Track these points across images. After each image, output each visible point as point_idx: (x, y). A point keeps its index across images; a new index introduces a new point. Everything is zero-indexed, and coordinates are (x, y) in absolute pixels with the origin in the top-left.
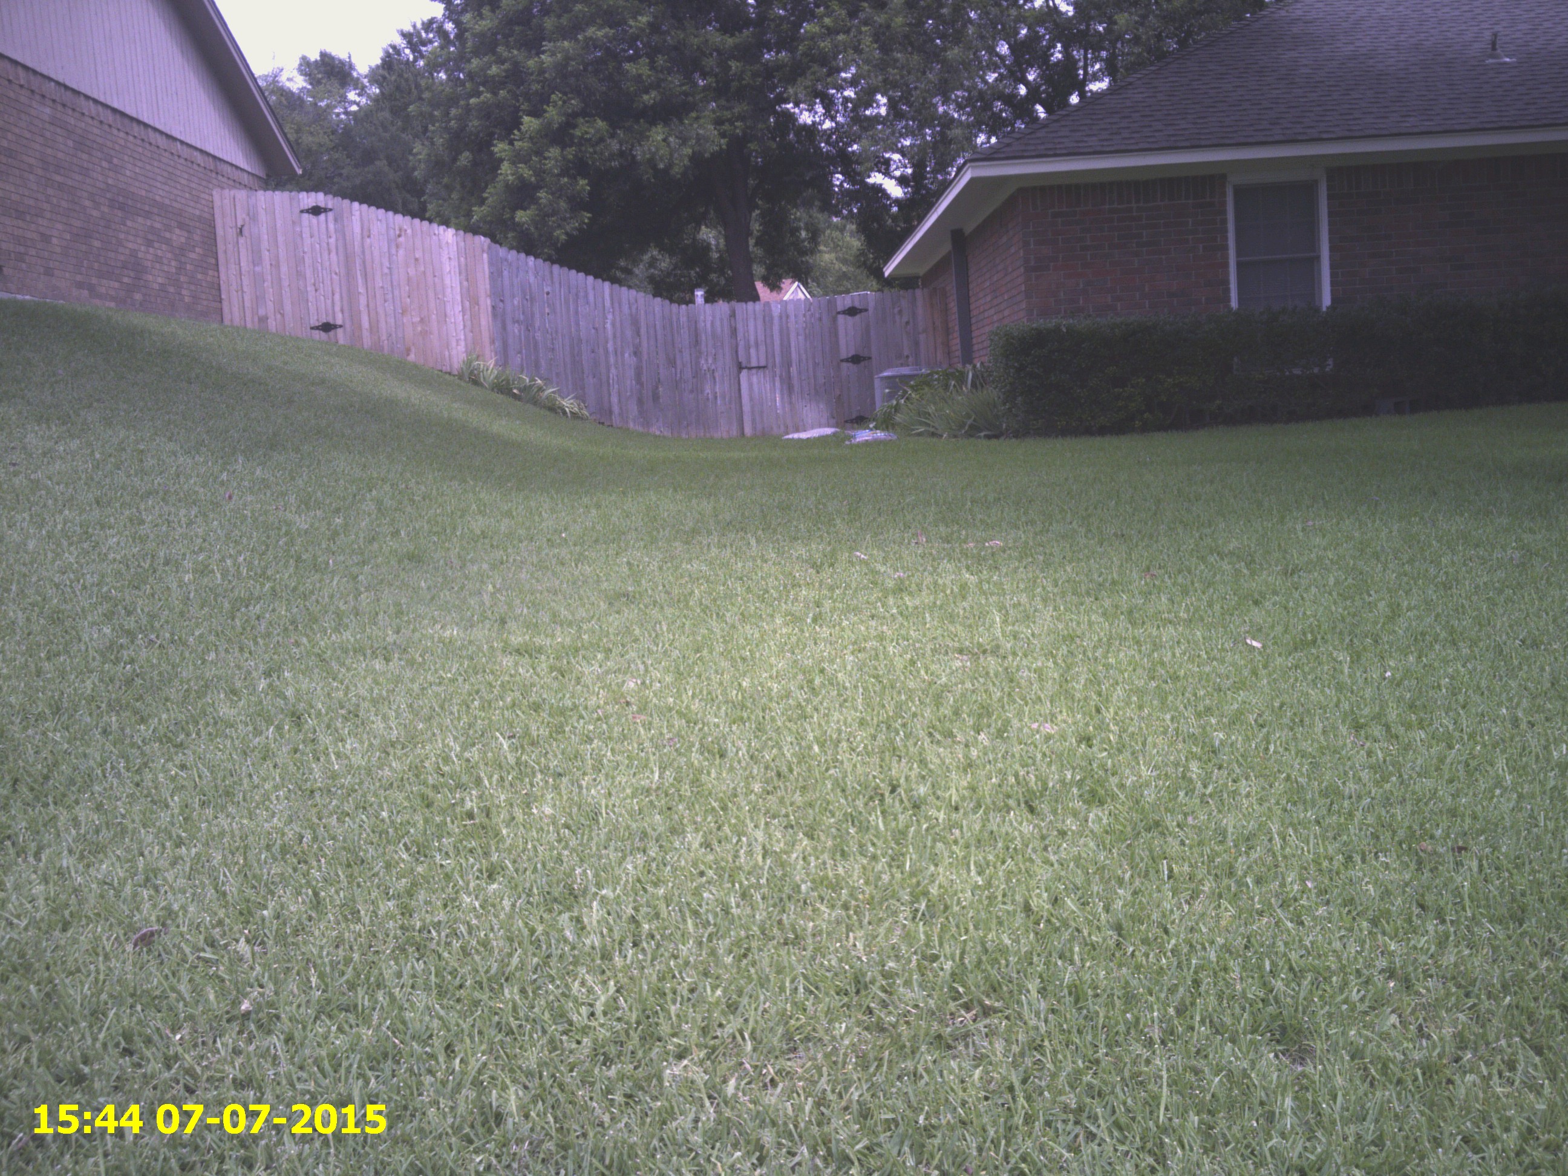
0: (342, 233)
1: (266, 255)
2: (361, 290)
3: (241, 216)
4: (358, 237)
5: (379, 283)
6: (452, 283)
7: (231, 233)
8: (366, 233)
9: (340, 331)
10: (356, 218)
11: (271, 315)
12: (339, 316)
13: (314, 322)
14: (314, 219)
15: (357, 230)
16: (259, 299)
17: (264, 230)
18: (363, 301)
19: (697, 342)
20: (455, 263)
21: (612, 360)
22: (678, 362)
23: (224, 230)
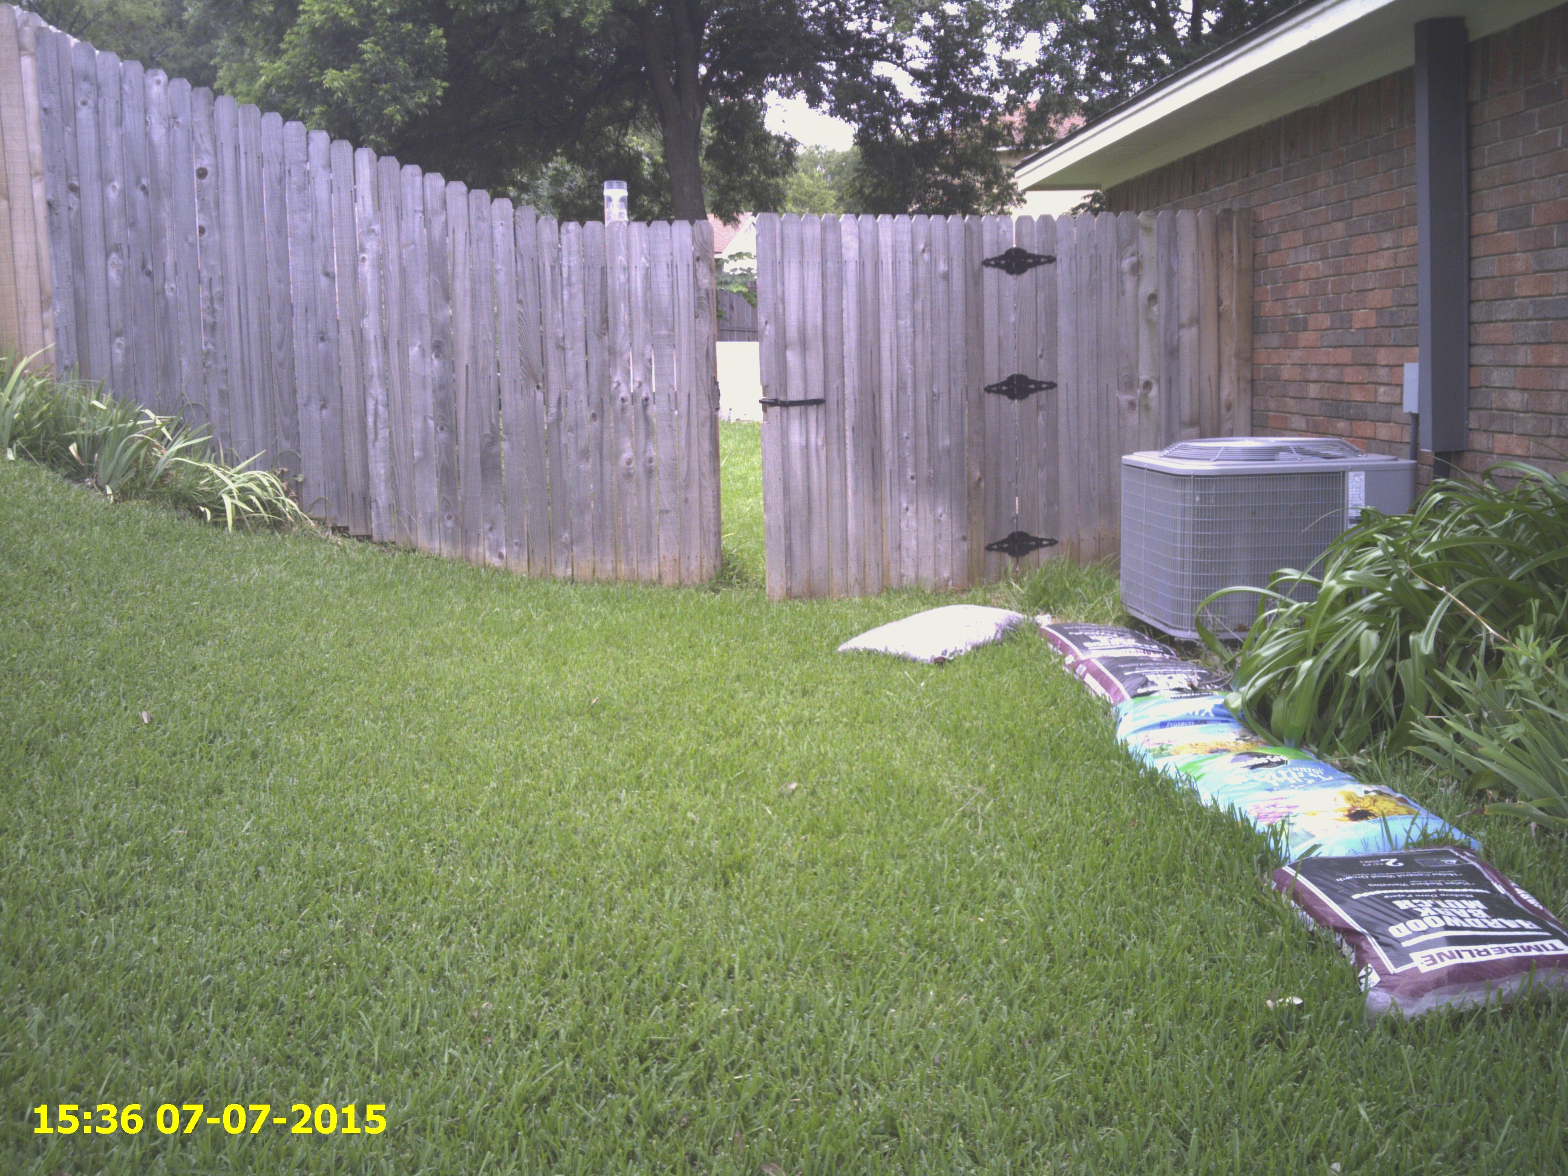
19: (605, 324)
21: (374, 363)
22: (554, 375)
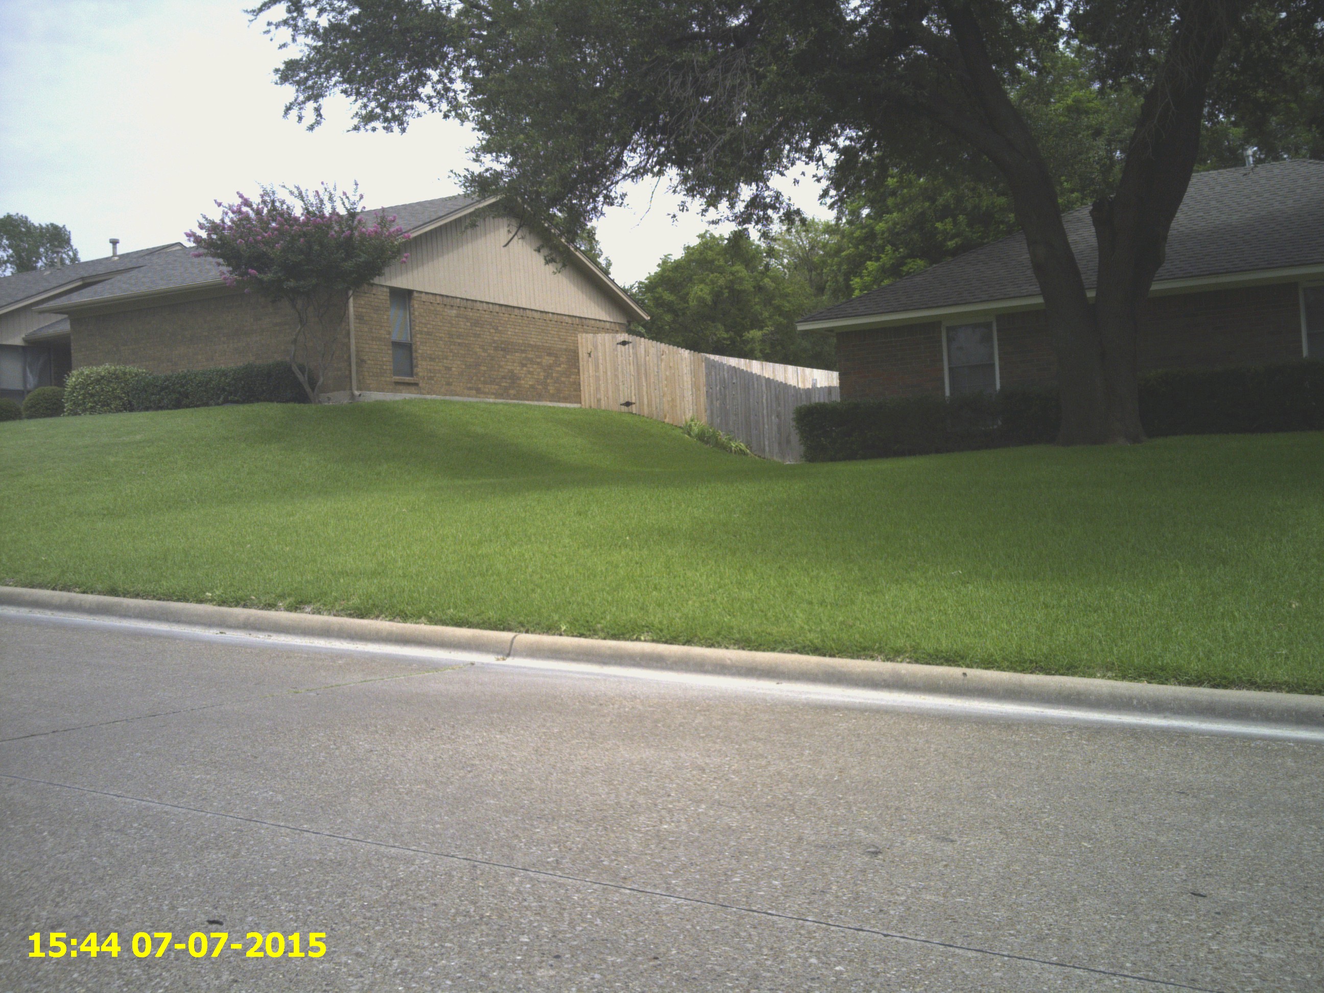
0: (635, 354)
1: (601, 367)
2: (644, 384)
3: (590, 347)
4: (643, 355)
5: (652, 380)
6: (687, 380)
7: (586, 355)
8: (647, 353)
9: (634, 406)
10: (642, 346)
11: (602, 397)
12: (634, 398)
13: (622, 401)
14: (623, 347)
15: (643, 352)
16: (598, 389)
17: (600, 354)
18: (645, 389)
20: (688, 368)
21: (766, 420)
23: (582, 354)
